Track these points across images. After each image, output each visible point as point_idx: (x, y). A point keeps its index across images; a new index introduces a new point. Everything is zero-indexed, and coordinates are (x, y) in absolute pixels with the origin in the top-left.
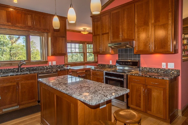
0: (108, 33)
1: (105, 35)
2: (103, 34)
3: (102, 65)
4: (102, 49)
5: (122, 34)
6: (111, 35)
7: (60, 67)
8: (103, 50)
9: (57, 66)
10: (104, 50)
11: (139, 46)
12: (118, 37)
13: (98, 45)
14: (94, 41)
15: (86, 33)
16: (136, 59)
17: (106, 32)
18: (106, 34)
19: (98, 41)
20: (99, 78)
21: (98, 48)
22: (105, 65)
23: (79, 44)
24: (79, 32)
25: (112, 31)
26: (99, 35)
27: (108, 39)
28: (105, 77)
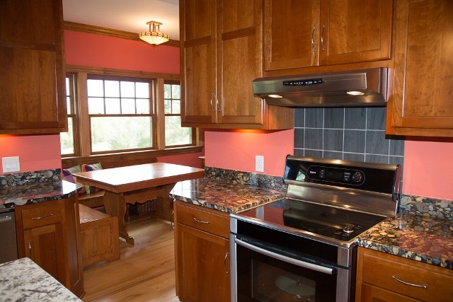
0: (251, 32)
1: (235, 41)
2: (227, 37)
3: (220, 172)
4: (221, 104)
5: (323, 33)
6: (264, 38)
7: (38, 179)
8: (225, 109)
9: (23, 178)
10: (233, 112)
11: (413, 96)
12: (301, 48)
13: (204, 89)
14: (188, 70)
15: (159, 41)
16: (384, 158)
17: (243, 26)
18: (240, 33)
19: (204, 65)
20: (207, 239)
21: (204, 101)
22: (235, 173)
23: (135, 81)
24: (135, 37)
25: (269, 20)
26: (208, 40)
27: (252, 62)
28: (239, 246)
